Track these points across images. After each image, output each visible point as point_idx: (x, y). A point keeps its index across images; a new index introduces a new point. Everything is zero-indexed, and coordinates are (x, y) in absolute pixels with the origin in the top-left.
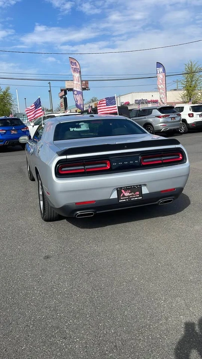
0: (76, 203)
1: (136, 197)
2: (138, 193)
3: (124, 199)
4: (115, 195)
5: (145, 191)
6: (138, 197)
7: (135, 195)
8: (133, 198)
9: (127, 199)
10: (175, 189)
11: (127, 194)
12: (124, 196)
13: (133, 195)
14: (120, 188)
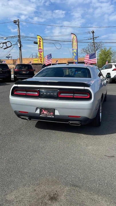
0: (19, 111)
1: (50, 116)
2: (52, 113)
3: (43, 115)
4: (38, 112)
5: (57, 113)
6: (52, 116)
7: (50, 114)
8: (49, 116)
9: (45, 115)
10: (80, 117)
11: (45, 113)
12: (43, 113)
13: (49, 114)
14: (42, 108)
